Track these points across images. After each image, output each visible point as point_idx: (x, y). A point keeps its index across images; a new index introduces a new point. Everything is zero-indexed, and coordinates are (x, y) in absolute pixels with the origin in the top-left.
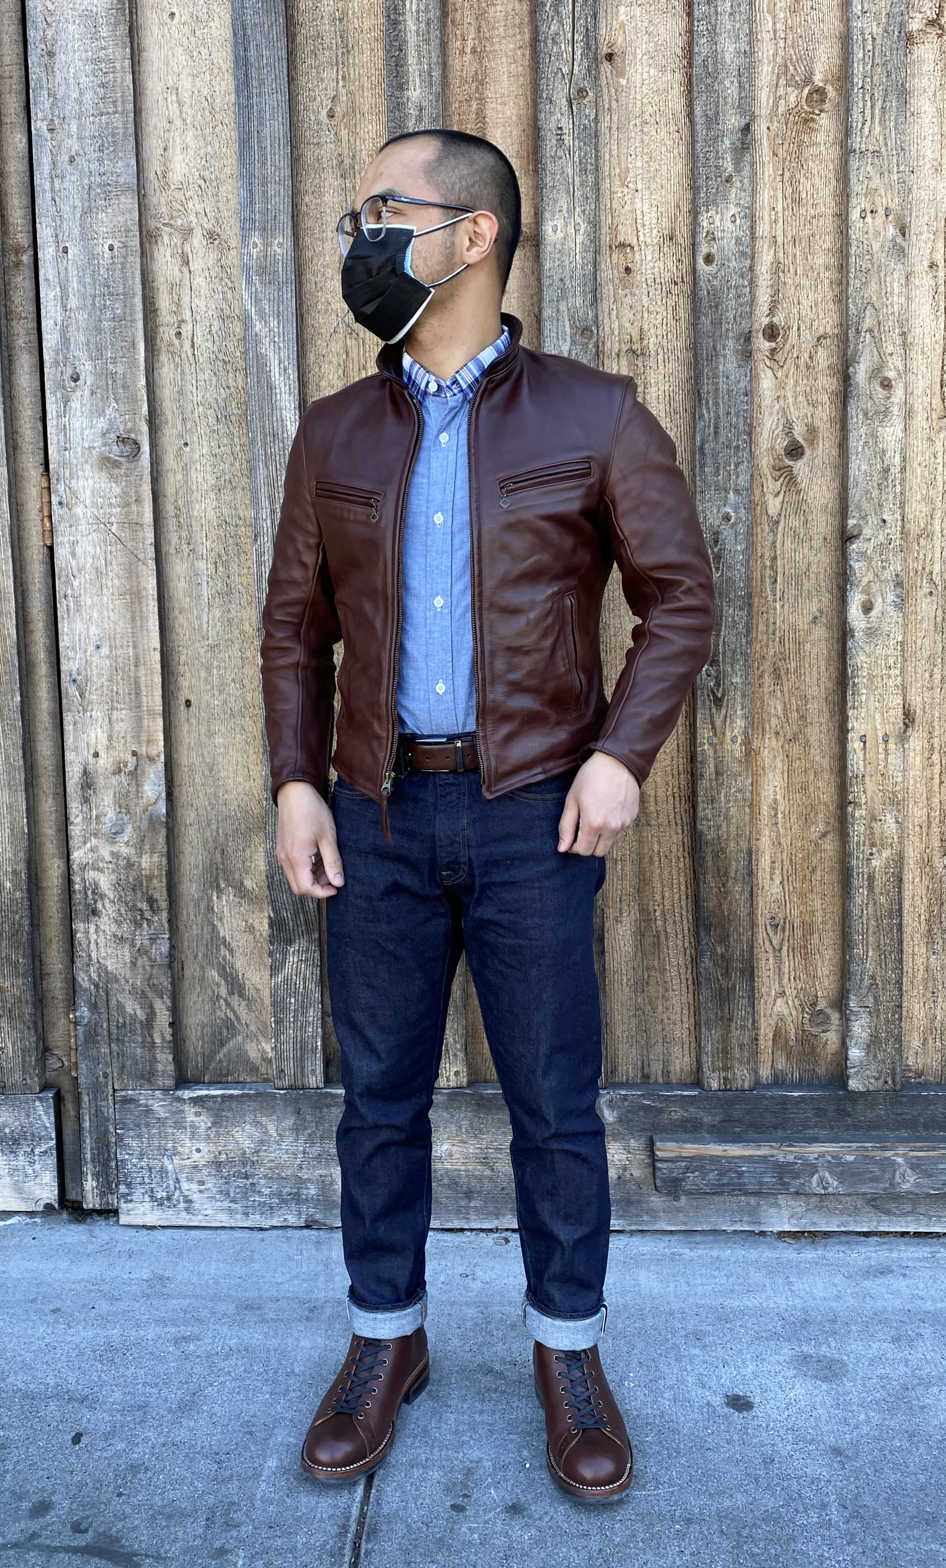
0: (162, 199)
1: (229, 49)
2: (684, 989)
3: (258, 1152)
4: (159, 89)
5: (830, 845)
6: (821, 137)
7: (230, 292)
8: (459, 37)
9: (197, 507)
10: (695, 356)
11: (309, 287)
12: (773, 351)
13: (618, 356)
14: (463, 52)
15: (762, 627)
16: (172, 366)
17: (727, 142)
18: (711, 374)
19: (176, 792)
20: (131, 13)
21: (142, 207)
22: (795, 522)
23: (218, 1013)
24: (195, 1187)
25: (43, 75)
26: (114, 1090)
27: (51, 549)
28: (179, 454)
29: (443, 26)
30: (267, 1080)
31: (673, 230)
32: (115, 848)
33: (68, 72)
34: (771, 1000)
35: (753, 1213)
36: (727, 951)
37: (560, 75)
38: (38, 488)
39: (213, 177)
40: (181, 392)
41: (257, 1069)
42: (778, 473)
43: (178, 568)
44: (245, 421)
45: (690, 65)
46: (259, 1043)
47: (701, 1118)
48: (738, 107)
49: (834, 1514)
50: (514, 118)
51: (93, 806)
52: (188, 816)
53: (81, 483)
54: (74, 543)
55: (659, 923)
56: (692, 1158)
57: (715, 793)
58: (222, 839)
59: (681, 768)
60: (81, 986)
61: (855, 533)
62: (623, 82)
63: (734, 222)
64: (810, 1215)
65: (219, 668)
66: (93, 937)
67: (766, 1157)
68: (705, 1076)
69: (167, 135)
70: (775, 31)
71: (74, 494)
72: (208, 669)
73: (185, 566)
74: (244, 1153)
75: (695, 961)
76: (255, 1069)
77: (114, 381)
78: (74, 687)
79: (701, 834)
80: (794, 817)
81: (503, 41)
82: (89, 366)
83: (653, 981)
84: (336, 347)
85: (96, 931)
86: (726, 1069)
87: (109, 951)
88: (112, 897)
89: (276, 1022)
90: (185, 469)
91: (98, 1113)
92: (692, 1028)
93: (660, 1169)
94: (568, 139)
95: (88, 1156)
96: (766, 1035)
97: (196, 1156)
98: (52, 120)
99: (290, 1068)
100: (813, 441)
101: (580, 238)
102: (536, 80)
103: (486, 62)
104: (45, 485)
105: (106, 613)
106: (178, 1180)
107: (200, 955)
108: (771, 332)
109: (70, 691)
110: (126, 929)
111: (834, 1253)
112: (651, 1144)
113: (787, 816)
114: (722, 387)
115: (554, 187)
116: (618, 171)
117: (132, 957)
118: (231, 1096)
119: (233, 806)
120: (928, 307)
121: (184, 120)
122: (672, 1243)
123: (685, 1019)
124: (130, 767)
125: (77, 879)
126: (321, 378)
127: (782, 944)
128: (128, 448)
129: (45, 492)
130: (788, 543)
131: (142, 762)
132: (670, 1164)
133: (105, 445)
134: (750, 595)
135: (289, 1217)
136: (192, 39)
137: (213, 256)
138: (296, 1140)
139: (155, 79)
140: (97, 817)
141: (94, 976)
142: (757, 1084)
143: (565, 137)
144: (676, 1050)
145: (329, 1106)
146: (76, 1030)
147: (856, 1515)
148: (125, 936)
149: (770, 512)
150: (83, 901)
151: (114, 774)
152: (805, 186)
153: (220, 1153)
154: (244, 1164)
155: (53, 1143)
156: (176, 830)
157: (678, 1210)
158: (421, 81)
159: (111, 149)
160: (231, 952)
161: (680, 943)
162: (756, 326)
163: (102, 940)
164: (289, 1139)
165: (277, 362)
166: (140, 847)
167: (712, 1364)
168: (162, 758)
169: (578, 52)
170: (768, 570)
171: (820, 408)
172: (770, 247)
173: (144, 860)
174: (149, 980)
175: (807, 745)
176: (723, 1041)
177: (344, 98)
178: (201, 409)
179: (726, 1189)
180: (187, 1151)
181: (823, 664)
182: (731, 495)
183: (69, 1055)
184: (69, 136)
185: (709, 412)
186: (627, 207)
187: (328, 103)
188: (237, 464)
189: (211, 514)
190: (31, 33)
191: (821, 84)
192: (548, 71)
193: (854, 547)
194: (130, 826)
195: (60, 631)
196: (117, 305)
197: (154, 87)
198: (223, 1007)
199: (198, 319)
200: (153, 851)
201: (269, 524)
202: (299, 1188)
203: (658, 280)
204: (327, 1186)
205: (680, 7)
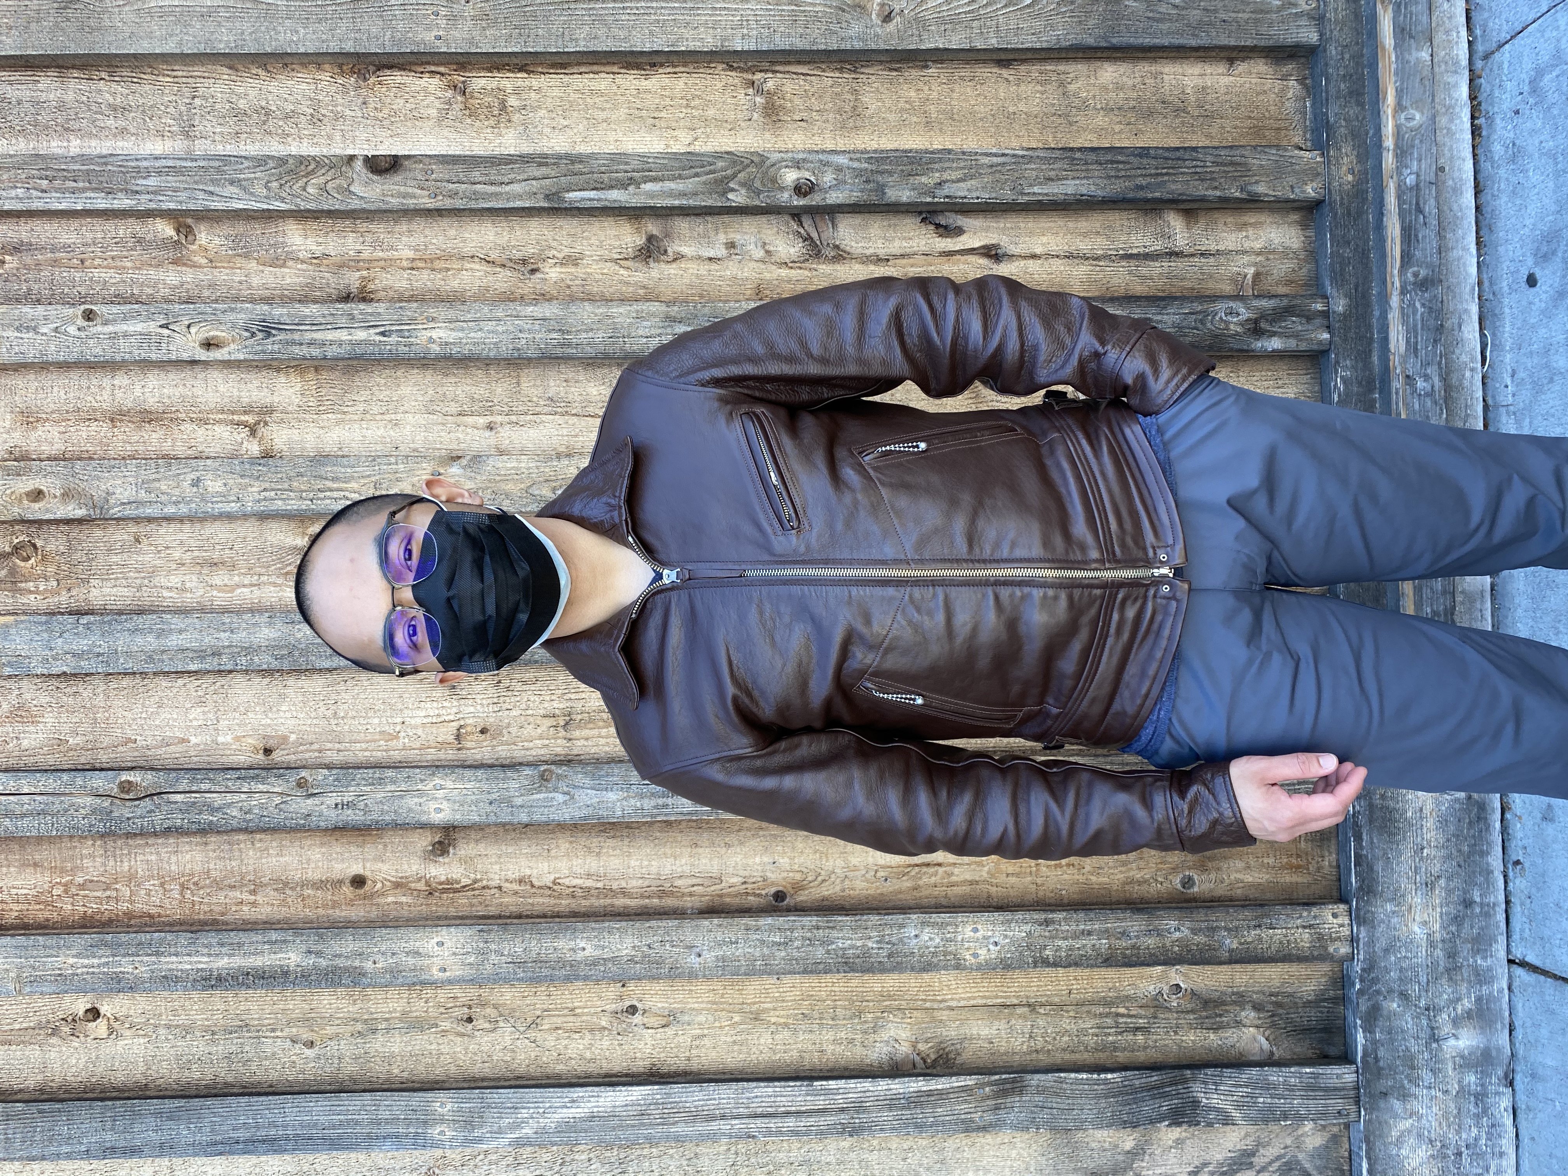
3: (1431, 1141)
7: (490, 1157)
8: (238, 908)
11: (486, 1072)
13: (571, 740)
14: (254, 904)
29: (226, 927)
30: (1350, 1130)
37: (282, 806)
41: (1334, 1139)
45: (280, 671)
50: (323, 850)
62: (293, 737)
70: (252, 585)
74: (1432, 1156)
81: (245, 862)
84: (550, 1040)
89: (1286, 1118)
94: (347, 798)
99: (1337, 1104)
101: (449, 784)
102: (285, 831)
103: (265, 880)
115: (395, 812)
116: (382, 742)
119: (1043, 1160)
120: (531, 431)
135: (1503, 1105)
138: (1416, 1097)
143: (345, 800)
145: (1377, 1059)
154: (1445, 1157)
158: (281, 952)
160: (1205, 1165)
164: (1414, 1105)
169: (261, 787)
177: (294, 1030)
186: (420, 732)
187: (298, 1048)
192: (277, 818)
202: (1469, 1094)
203: (495, 700)
204: (1466, 1062)
205: (222, 681)
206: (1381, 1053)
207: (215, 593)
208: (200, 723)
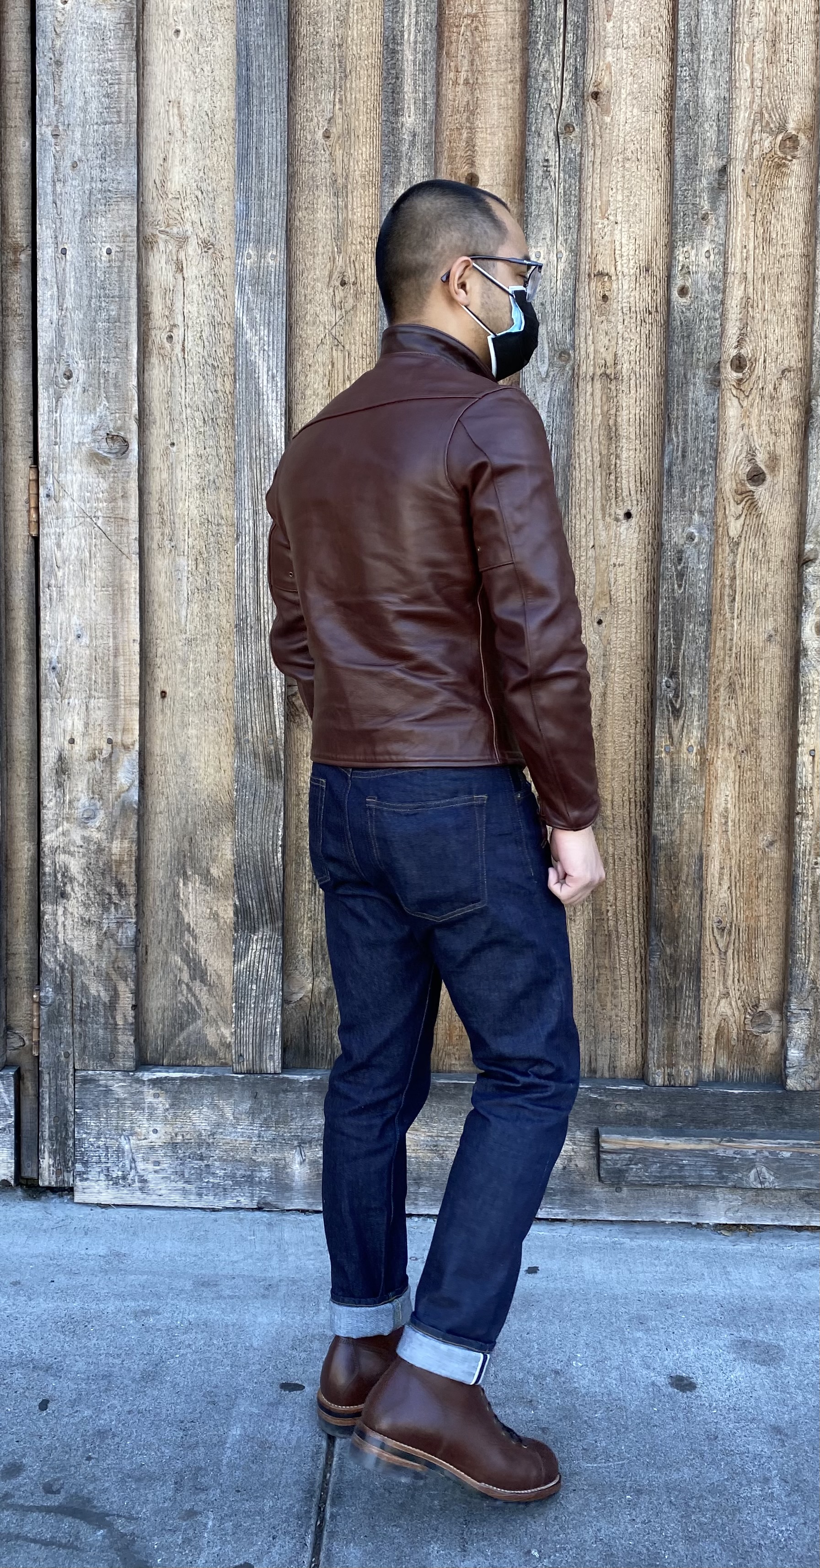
0: (159, 207)
1: (231, 68)
2: (633, 987)
3: (213, 1134)
4: (162, 102)
5: (777, 854)
6: (792, 181)
7: (221, 300)
8: (453, 68)
9: (181, 505)
10: (666, 382)
11: (298, 298)
12: (740, 381)
13: (593, 379)
14: (456, 83)
15: (719, 643)
16: (162, 368)
17: (704, 182)
18: (681, 401)
19: (148, 779)
20: (138, 27)
21: (141, 215)
22: (754, 544)
23: (180, 998)
24: (151, 1167)
25: (50, 82)
26: (75, 1070)
27: (36, 540)
28: (166, 453)
29: (439, 57)
30: (224, 1065)
31: (649, 262)
32: (87, 833)
33: (75, 81)
34: (715, 1000)
35: (691, 1205)
36: (675, 951)
37: (548, 110)
38: (26, 480)
39: (210, 189)
40: (170, 394)
41: (216, 1054)
42: (740, 497)
43: (159, 564)
44: (232, 423)
45: (672, 107)
46: (218, 1028)
47: (646, 1113)
48: (716, 150)
49: (776, 1487)
50: (503, 148)
51: (67, 791)
52: (159, 804)
53: (69, 477)
54: (60, 535)
55: (611, 923)
56: (636, 1151)
57: (670, 800)
58: (190, 826)
59: (638, 774)
60: (46, 967)
61: (812, 557)
62: (608, 119)
63: (708, 257)
64: (745, 1209)
65: (195, 661)
66: (61, 919)
67: (705, 1151)
68: (650, 1072)
69: (167, 145)
70: (752, 81)
71: (62, 487)
72: (185, 662)
73: (166, 562)
74: (201, 1134)
75: (645, 961)
76: (213, 1054)
77: (106, 380)
78: (53, 675)
79: (655, 838)
80: (743, 826)
81: (495, 75)
82: (82, 364)
83: (603, 979)
84: (323, 357)
85: (64, 913)
86: (671, 1065)
87: (76, 933)
88: (81, 880)
89: (237, 1008)
90: (171, 468)
91: (58, 1092)
92: (639, 1026)
93: (605, 1160)
94: (554, 171)
95: (46, 1134)
96: (709, 1034)
97: (153, 1137)
98: (57, 126)
99: (249, 1053)
100: (774, 468)
101: (561, 266)
102: (525, 113)
103: (477, 93)
104: (33, 476)
105: (87, 603)
106: (133, 1160)
107: (164, 939)
108: (739, 364)
109: (49, 678)
110: (94, 912)
111: (768, 1245)
112: (597, 1136)
113: (737, 824)
114: (691, 414)
115: (538, 216)
116: (599, 203)
117: (98, 939)
118: (190, 1078)
119: (204, 796)
121: (185, 133)
122: (613, 1232)
123: (633, 1016)
124: (105, 754)
125: (48, 862)
126: (306, 387)
127: (727, 947)
128: (116, 446)
129: (33, 484)
130: (747, 564)
131: (117, 749)
132: (614, 1156)
133: (94, 441)
134: (710, 612)
135: (242, 1199)
136: (196, 56)
137: (207, 264)
138: (251, 1124)
139: (158, 92)
140: (70, 802)
141: (60, 957)
142: (699, 1082)
143: (551, 169)
144: (623, 1047)
145: (285, 1091)
146: (39, 1009)
147: (797, 1489)
148: (92, 919)
149: (731, 534)
150: (52, 884)
151: (89, 760)
152: (776, 228)
153: (176, 1135)
154: (200, 1146)
155: (12, 1120)
156: (146, 817)
157: (620, 1201)
158: (416, 108)
159: (113, 157)
160: (195, 938)
161: (630, 943)
162: (725, 357)
163: (69, 922)
164: (245, 1121)
165: (265, 369)
166: (111, 834)
167: (655, 1347)
168: (137, 747)
169: (567, 90)
170: (727, 588)
171: (782, 437)
172: (740, 283)
173: (114, 845)
174: (113, 963)
175: (758, 757)
176: (669, 1038)
177: (341, 120)
178: (189, 410)
179: (668, 1181)
180: (144, 1131)
181: (776, 681)
182: (696, 516)
183: (31, 1034)
184: (73, 142)
185: (677, 436)
186: (607, 238)
187: (324, 124)
188: (222, 466)
189: (194, 512)
190: (40, 42)
191: (794, 133)
192: (537, 106)
193: (810, 570)
194: (102, 812)
195: (42, 620)
196: (112, 307)
197: (156, 100)
198: (185, 992)
199: (190, 324)
200: (123, 836)
201: (251, 524)
202: (253, 1171)
203: (633, 309)
204: (280, 1169)
205: (664, 53)
206: (291, 1096)
207: (747, 45)
208: (625, 31)
